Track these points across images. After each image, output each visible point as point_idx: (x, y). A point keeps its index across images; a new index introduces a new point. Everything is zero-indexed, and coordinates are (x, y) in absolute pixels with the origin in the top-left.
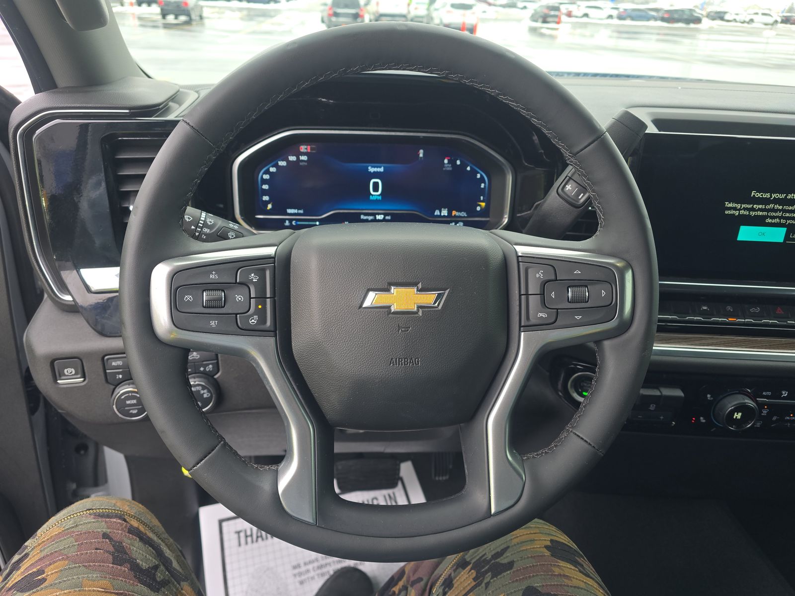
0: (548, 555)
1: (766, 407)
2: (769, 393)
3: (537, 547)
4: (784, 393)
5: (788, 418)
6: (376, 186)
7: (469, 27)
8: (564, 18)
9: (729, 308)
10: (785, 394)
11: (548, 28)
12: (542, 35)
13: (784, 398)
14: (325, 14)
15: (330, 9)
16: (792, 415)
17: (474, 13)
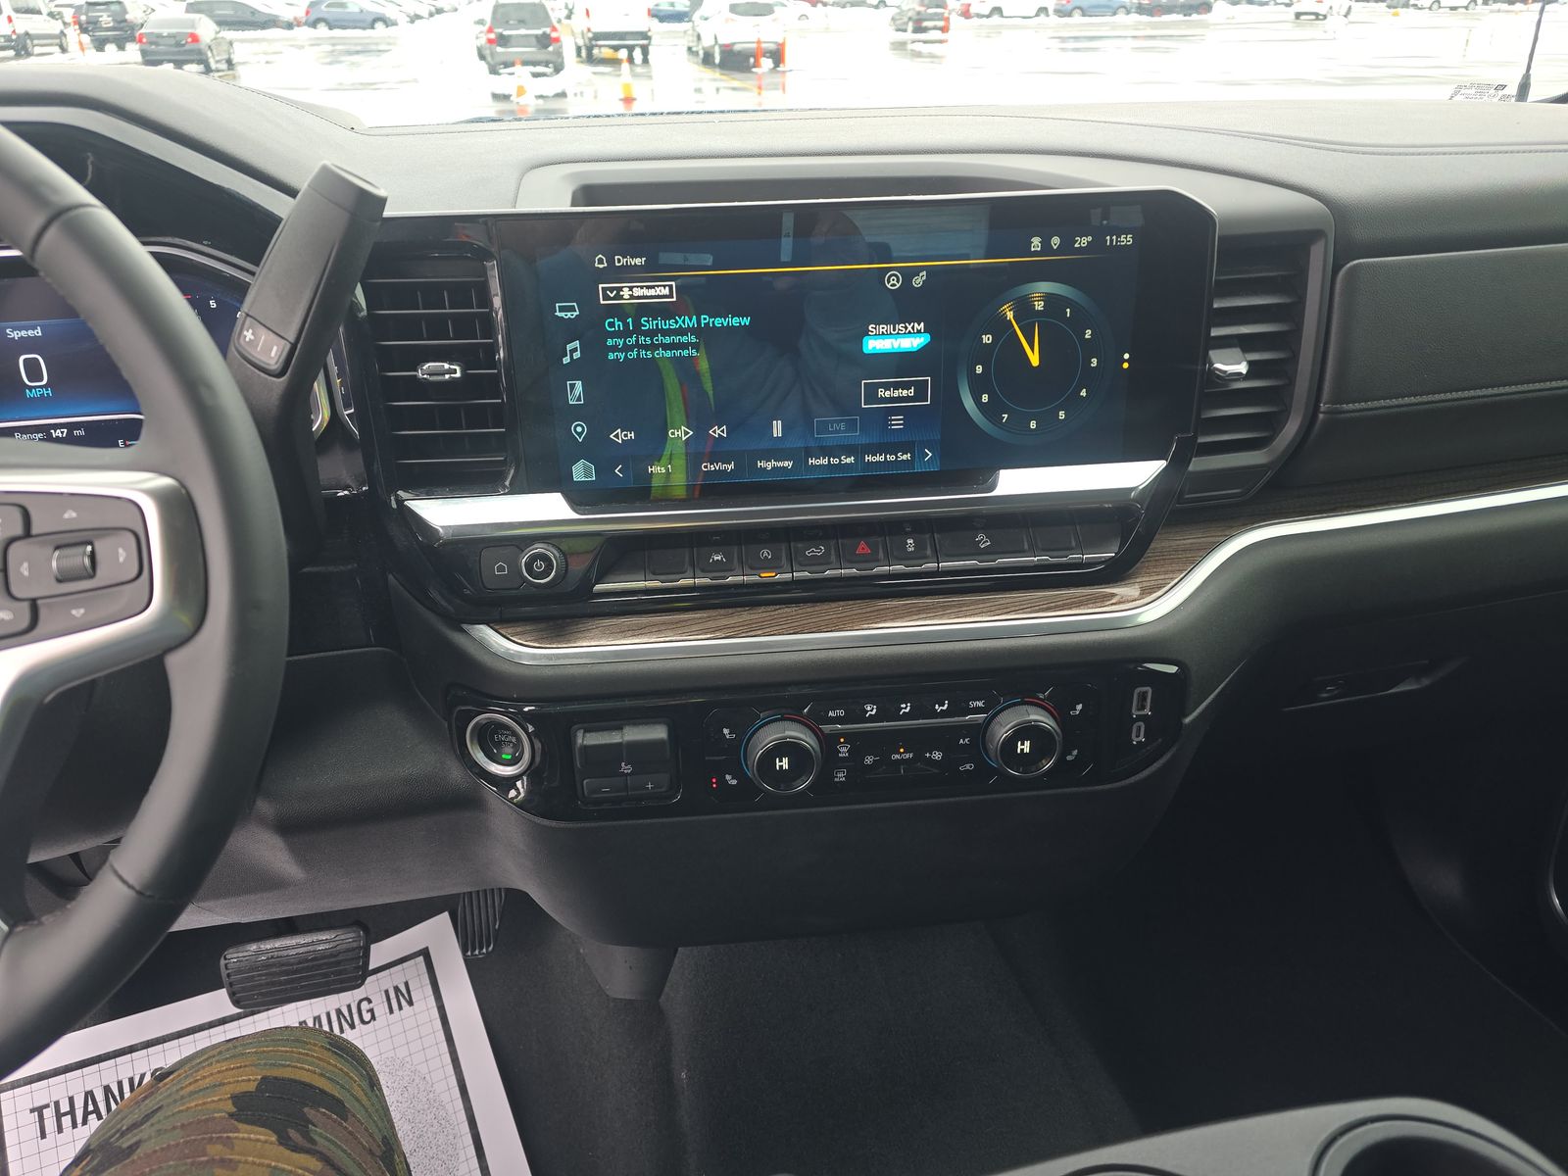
0: (222, 1118)
1: (842, 740)
2: (841, 713)
3: (213, 1101)
4: (869, 708)
5: (897, 756)
6: (33, 371)
7: (772, 47)
8: (956, 21)
9: (766, 553)
10: (871, 710)
11: (925, 42)
12: (918, 55)
13: (872, 719)
14: (483, 41)
15: (490, 30)
16: (902, 750)
17: (774, 20)
